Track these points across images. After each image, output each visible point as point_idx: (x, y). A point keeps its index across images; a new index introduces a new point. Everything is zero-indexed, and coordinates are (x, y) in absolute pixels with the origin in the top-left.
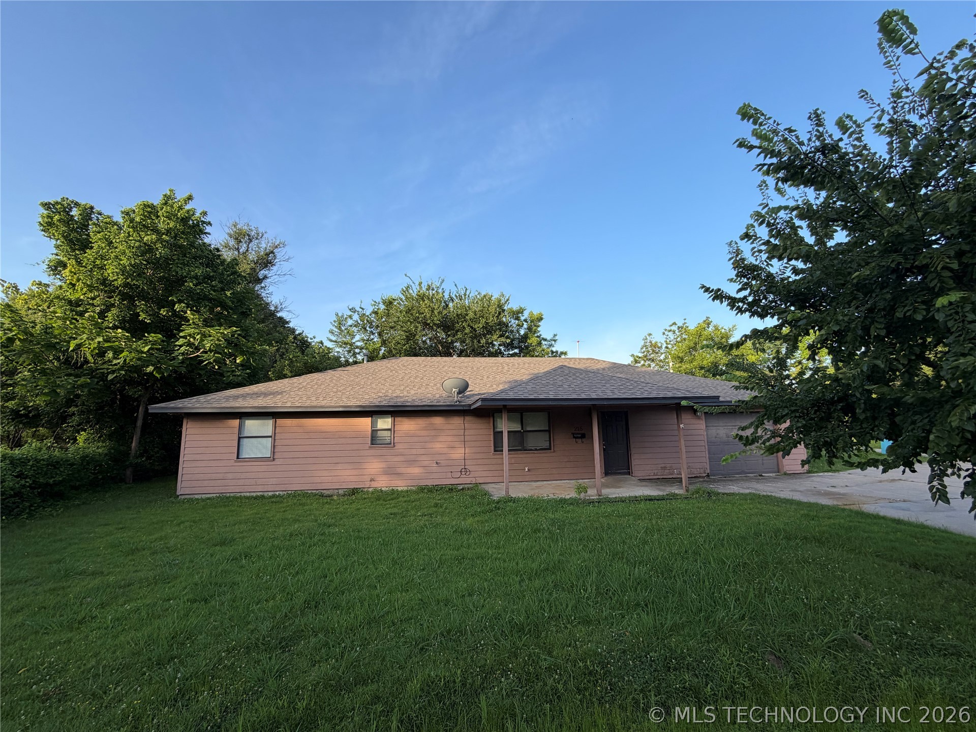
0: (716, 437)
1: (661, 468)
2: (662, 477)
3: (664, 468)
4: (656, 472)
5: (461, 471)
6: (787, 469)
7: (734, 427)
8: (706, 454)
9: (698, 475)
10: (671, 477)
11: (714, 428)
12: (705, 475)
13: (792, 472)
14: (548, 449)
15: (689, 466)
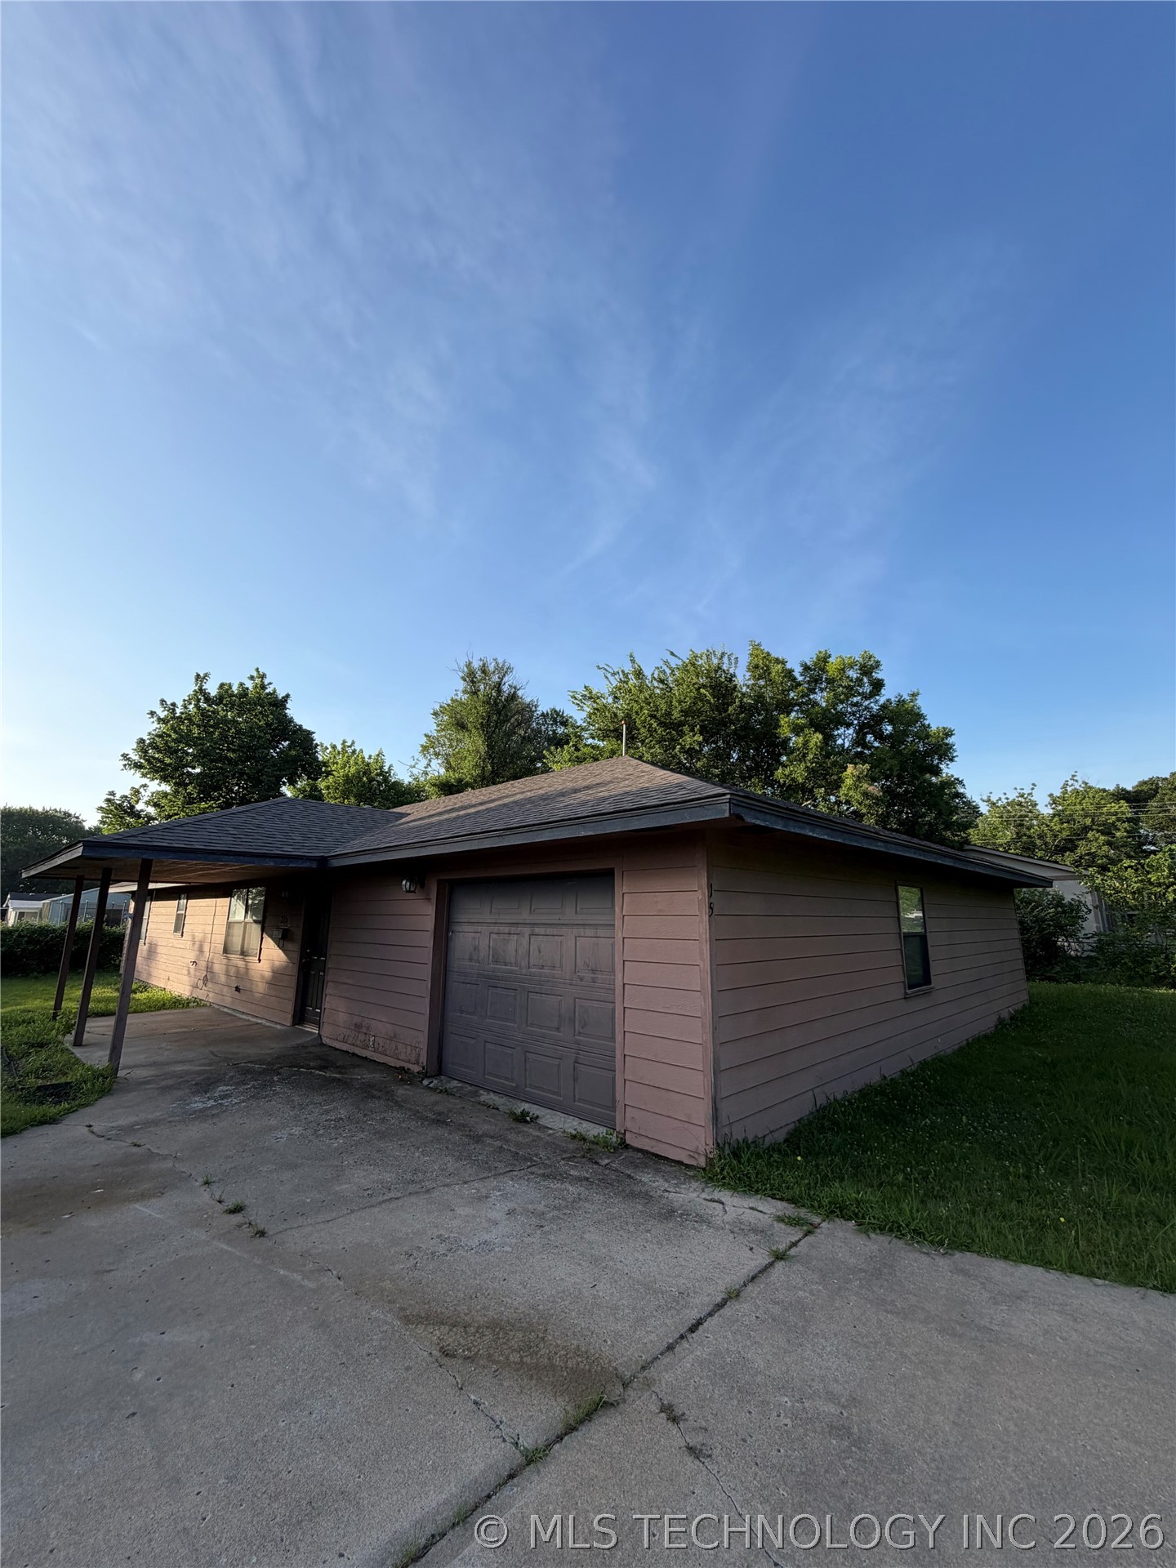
0: (471, 959)
1: (355, 1025)
2: (352, 1049)
3: (359, 1028)
4: (347, 1033)
6: (628, 1125)
7: (513, 930)
8: (425, 1006)
9: (406, 1066)
10: (365, 1053)
11: (472, 929)
12: (418, 1068)
13: (647, 1146)
14: (256, 956)
15: (395, 1035)
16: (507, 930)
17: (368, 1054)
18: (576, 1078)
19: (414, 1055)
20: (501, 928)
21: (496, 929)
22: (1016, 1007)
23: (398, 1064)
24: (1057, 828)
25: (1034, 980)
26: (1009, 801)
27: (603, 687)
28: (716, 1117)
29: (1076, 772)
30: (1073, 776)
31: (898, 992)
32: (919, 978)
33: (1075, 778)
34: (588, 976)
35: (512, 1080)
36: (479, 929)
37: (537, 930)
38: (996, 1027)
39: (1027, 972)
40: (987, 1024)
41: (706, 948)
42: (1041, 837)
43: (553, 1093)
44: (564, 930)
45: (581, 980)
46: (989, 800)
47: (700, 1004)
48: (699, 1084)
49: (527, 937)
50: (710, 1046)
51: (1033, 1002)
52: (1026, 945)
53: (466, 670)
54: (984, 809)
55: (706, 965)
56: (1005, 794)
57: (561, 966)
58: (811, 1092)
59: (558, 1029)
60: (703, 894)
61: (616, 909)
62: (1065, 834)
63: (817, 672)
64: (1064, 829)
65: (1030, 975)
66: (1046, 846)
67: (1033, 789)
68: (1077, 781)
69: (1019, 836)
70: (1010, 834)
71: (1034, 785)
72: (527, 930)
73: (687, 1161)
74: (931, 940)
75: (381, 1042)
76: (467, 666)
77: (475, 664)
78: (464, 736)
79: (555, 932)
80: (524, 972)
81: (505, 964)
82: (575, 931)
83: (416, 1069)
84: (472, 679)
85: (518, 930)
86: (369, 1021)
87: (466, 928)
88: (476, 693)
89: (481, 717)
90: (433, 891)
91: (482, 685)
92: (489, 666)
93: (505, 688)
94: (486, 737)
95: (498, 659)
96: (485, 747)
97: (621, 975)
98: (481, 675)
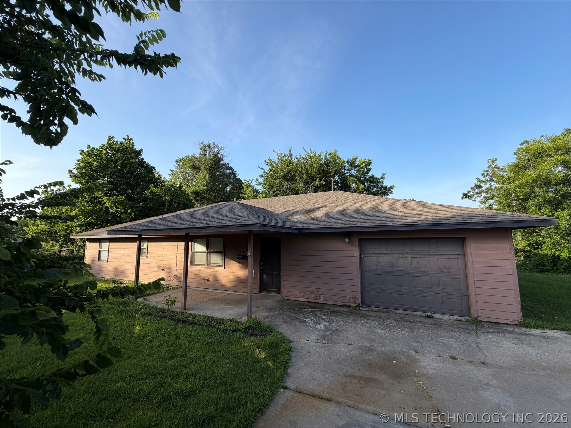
0: (377, 266)
1: (308, 291)
3: (311, 292)
4: (303, 294)
5: (174, 277)
6: (479, 315)
7: (401, 256)
8: (358, 283)
9: (347, 304)
10: (317, 301)
11: (375, 255)
12: (356, 305)
13: (490, 320)
14: (221, 266)
15: (338, 294)
16: (397, 256)
17: (320, 302)
18: (443, 303)
19: (352, 300)
20: (394, 255)
21: (391, 256)
23: (342, 304)
27: (275, 159)
34: (446, 271)
35: (407, 305)
36: (380, 255)
37: (415, 256)
43: (431, 308)
44: (431, 256)
45: (442, 272)
47: (512, 278)
49: (410, 258)
50: (518, 290)
53: (202, 145)
55: (514, 267)
57: (431, 268)
59: (431, 288)
61: (467, 250)
72: (410, 256)
73: (509, 323)
75: (328, 296)
76: (202, 143)
77: (206, 143)
78: (198, 172)
79: (425, 256)
80: (410, 270)
81: (398, 267)
82: (437, 256)
83: (354, 305)
84: (204, 149)
85: (404, 256)
86: (318, 290)
87: (372, 255)
88: (206, 155)
89: (208, 165)
90: (357, 242)
91: (208, 152)
92: (212, 145)
93: (219, 155)
94: (210, 174)
95: (216, 143)
96: (210, 178)
97: (472, 270)
98: (208, 149)
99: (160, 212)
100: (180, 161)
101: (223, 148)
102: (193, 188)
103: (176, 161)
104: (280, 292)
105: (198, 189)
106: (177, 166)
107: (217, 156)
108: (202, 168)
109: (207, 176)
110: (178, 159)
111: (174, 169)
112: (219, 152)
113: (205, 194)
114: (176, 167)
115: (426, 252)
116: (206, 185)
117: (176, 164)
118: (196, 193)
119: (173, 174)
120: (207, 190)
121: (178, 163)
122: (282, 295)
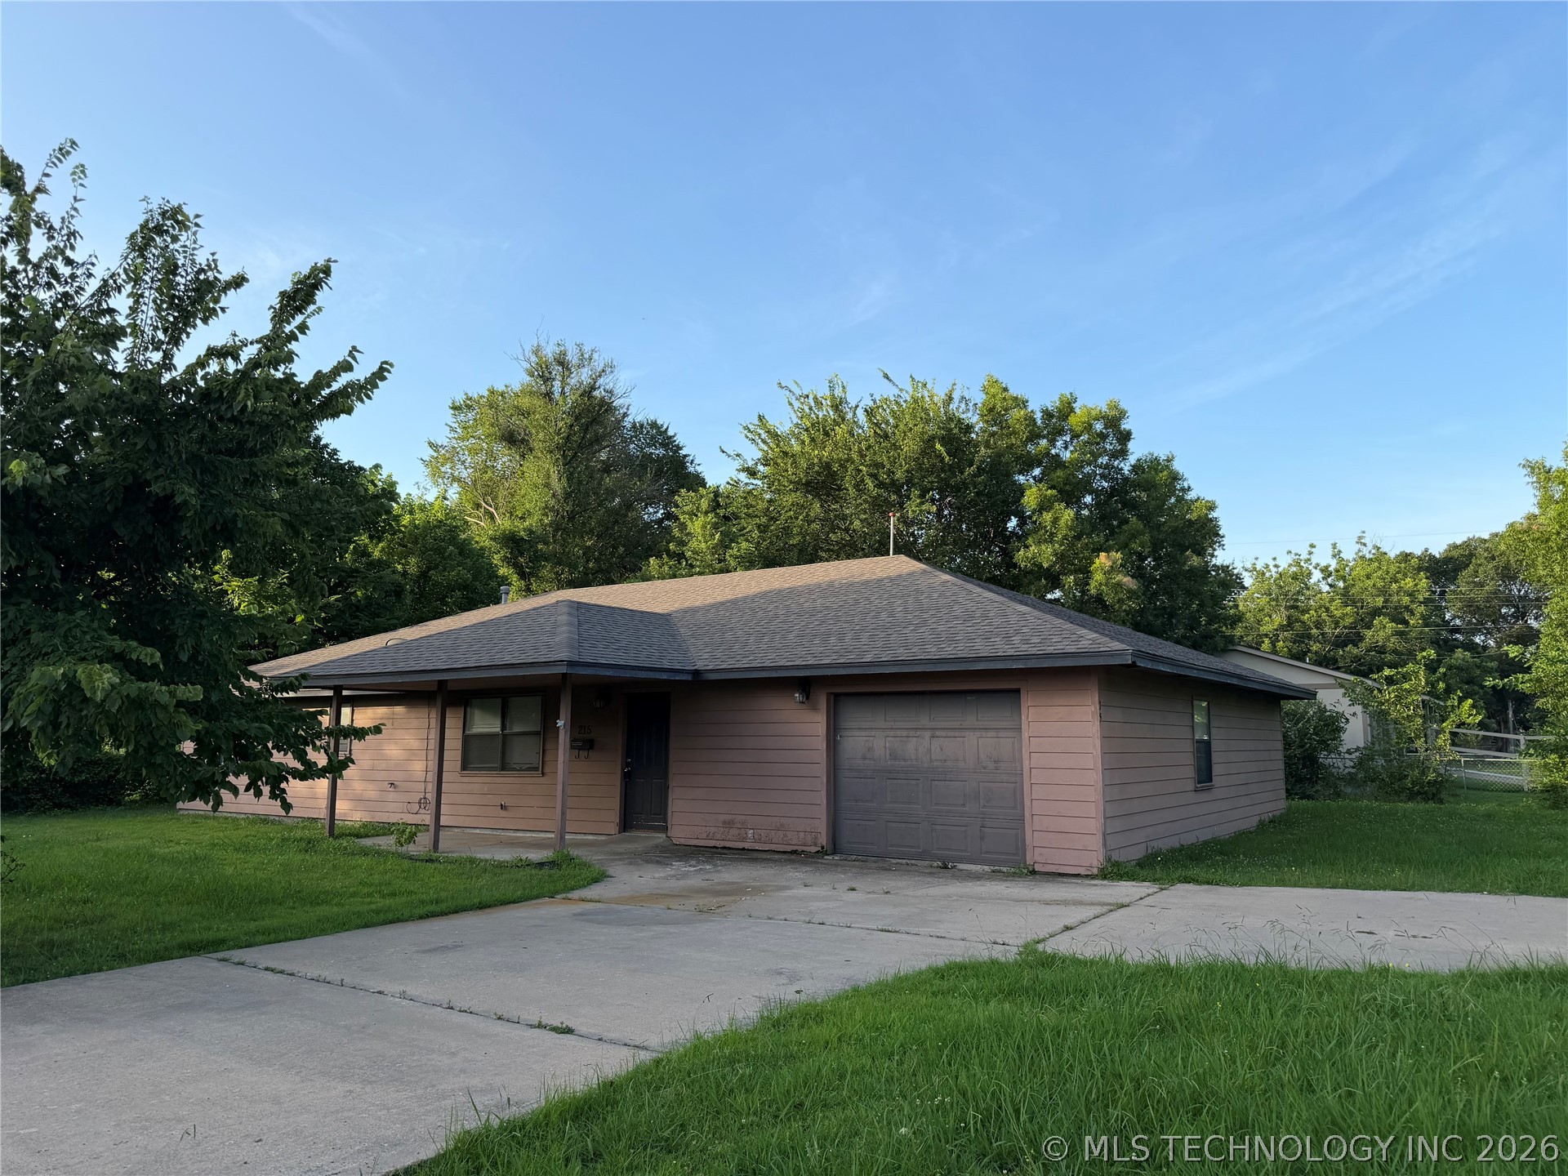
0: (864, 758)
1: (724, 822)
2: (722, 844)
3: (729, 824)
4: (713, 830)
5: (420, 803)
6: (1037, 858)
7: (912, 733)
8: (822, 798)
9: (800, 848)
10: (740, 845)
11: (863, 734)
12: (816, 849)
13: (1053, 869)
14: (536, 769)
15: (782, 825)
16: (905, 733)
17: (747, 846)
18: (982, 838)
19: (809, 839)
20: (899, 733)
21: (892, 733)
22: (1275, 813)
23: (789, 848)
24: (1338, 613)
25: (1293, 799)
26: (1280, 570)
27: (784, 421)
28: (1105, 844)
29: (1364, 532)
30: (1360, 538)
31: (1190, 785)
32: (1205, 775)
33: (1363, 541)
34: (991, 765)
35: (918, 847)
36: (873, 733)
37: (938, 733)
38: (1258, 826)
39: (1287, 791)
40: (1253, 822)
41: (1098, 743)
42: (1319, 624)
43: (962, 851)
44: (966, 733)
45: (985, 768)
46: (1255, 569)
47: (1095, 777)
48: (1094, 825)
49: (927, 738)
50: (1101, 803)
51: (1289, 808)
52: (1289, 762)
53: (534, 359)
54: (1248, 581)
55: (1098, 752)
56: (1274, 559)
57: (964, 760)
58: (1144, 845)
59: (964, 805)
60: (1095, 708)
61: (1023, 717)
62: (1348, 621)
63: (1058, 419)
64: (1347, 614)
65: (1289, 793)
66: (1323, 637)
67: (1310, 553)
68: (1365, 545)
69: (1290, 624)
70: (1279, 619)
71: (1312, 546)
72: (927, 734)
73: (1083, 873)
74: (1215, 746)
75: (763, 833)
76: (536, 352)
77: (550, 352)
78: (523, 456)
79: (957, 734)
80: (926, 765)
81: (905, 760)
82: (978, 734)
83: (814, 849)
84: (543, 373)
85: (918, 733)
86: (743, 817)
87: (856, 733)
88: (548, 395)
89: (559, 434)
90: (823, 702)
91: (557, 384)
92: (572, 357)
93: (596, 393)
94: (564, 465)
95: (587, 349)
96: (564, 480)
97: (1028, 762)
98: (557, 370)
99: (388, 620)
100: (469, 407)
101: (610, 367)
102: (504, 523)
103: (454, 408)
104: (665, 829)
105: (521, 527)
106: (456, 425)
107: (590, 397)
108: (536, 445)
109: (554, 477)
110: (460, 399)
111: (443, 437)
112: (597, 384)
113: (546, 543)
114: (453, 430)
115: (956, 725)
116: (552, 509)
117: (451, 420)
118: (513, 543)
119: (439, 462)
120: (556, 527)
121: (462, 417)
122: (669, 835)
